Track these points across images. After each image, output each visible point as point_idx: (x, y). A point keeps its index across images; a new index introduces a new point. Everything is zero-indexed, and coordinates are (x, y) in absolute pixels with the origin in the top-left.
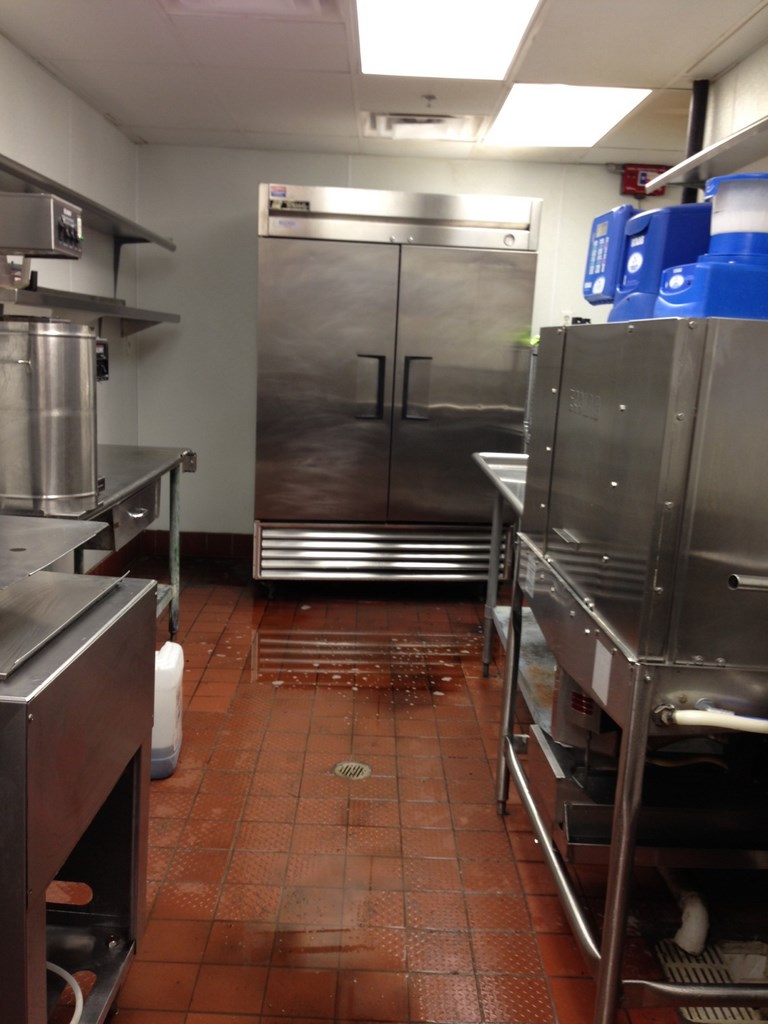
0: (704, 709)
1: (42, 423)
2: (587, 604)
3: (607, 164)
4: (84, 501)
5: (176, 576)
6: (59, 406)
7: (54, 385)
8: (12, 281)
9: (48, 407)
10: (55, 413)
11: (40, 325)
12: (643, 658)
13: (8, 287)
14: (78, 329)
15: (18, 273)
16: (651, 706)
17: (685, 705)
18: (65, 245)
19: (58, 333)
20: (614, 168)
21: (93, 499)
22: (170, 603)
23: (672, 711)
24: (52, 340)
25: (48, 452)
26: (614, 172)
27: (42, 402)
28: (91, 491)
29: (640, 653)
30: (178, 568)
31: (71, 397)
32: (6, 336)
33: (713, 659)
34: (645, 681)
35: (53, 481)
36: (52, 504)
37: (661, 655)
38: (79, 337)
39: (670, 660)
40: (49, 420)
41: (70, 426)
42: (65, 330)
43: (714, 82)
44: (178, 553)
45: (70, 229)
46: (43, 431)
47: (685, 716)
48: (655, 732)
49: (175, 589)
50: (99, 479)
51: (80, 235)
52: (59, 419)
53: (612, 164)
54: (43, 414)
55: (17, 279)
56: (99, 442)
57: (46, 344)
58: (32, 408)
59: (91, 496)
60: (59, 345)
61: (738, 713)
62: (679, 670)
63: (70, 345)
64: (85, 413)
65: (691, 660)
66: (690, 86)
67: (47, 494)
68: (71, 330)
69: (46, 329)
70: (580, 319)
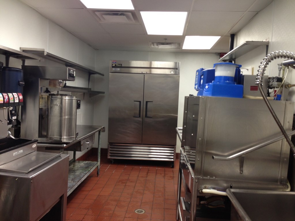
0: (210, 189)
1: (63, 119)
2: (189, 164)
3: (216, 53)
4: (72, 138)
5: (99, 160)
6: (67, 115)
7: (67, 110)
8: (60, 85)
9: (65, 116)
10: (66, 117)
11: (64, 97)
12: (195, 176)
13: (59, 87)
14: (73, 97)
15: (61, 84)
16: (198, 188)
17: (205, 188)
18: (71, 78)
19: (68, 98)
20: (217, 54)
21: (75, 138)
22: (98, 166)
23: (202, 189)
24: (67, 100)
25: (64, 127)
26: (218, 55)
27: (63, 114)
28: (74, 136)
29: (195, 175)
30: (100, 157)
31: (70, 113)
32: (56, 99)
33: (213, 177)
34: (196, 182)
35: (65, 134)
36: (65, 139)
37: (200, 176)
38: (73, 99)
39: (202, 177)
40: (65, 119)
41: (70, 120)
42: (70, 97)
43: (236, 34)
44: (100, 153)
45: (72, 74)
46: (63, 122)
47: (205, 191)
48: (199, 195)
49: (99, 163)
50: (76, 133)
51: (75, 75)
52: (67, 118)
53: (217, 53)
54: (64, 117)
55: (61, 85)
56: (77, 124)
57: (65, 101)
58: (61, 116)
59: (74, 137)
60: (68, 101)
61: (218, 190)
62: (204, 179)
63: (71, 101)
64: (74, 117)
65: (207, 177)
66: (230, 35)
67: (63, 137)
68: (71, 98)
69: (65, 97)
70: (191, 95)
